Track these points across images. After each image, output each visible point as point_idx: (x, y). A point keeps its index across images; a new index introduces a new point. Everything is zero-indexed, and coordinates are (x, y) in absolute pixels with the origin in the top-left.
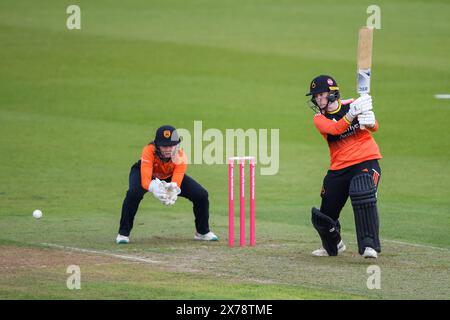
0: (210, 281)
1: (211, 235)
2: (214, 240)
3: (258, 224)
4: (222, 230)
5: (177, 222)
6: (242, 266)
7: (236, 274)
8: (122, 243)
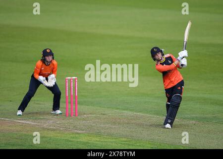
0: (58, 132)
1: (59, 112)
2: (61, 114)
3: (79, 106)
4: (63, 109)
5: (43, 106)
6: (72, 125)
7: (69, 128)
8: (19, 115)
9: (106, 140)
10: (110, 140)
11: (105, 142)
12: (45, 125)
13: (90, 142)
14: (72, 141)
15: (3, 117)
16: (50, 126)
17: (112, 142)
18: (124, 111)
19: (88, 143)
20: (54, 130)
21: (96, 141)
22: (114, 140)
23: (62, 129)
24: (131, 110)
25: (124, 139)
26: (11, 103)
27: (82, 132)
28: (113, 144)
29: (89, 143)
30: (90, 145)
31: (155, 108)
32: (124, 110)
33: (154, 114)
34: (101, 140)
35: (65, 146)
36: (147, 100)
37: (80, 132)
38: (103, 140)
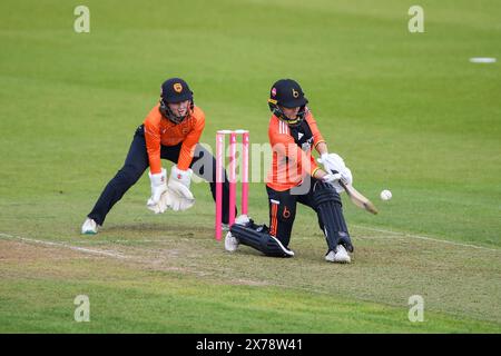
7: (224, 273)
8: (88, 233)
9: (325, 309)
10: (336, 309)
11: (322, 313)
12: (155, 263)
13: (280, 312)
14: (230, 309)
15: (37, 238)
16: (171, 265)
17: (341, 315)
18: (378, 229)
19: (273, 314)
20: (179, 276)
21: (299, 310)
22: (347, 309)
23: (202, 274)
24: (398, 227)
25: (376, 308)
26: (63, 197)
27: (258, 283)
28: (346, 320)
29: (279, 316)
30: (280, 320)
31: (465, 223)
32: (378, 224)
33: (464, 239)
34: (312, 308)
35: (210, 322)
36: (443, 199)
37: (252, 283)
38: (316, 308)
